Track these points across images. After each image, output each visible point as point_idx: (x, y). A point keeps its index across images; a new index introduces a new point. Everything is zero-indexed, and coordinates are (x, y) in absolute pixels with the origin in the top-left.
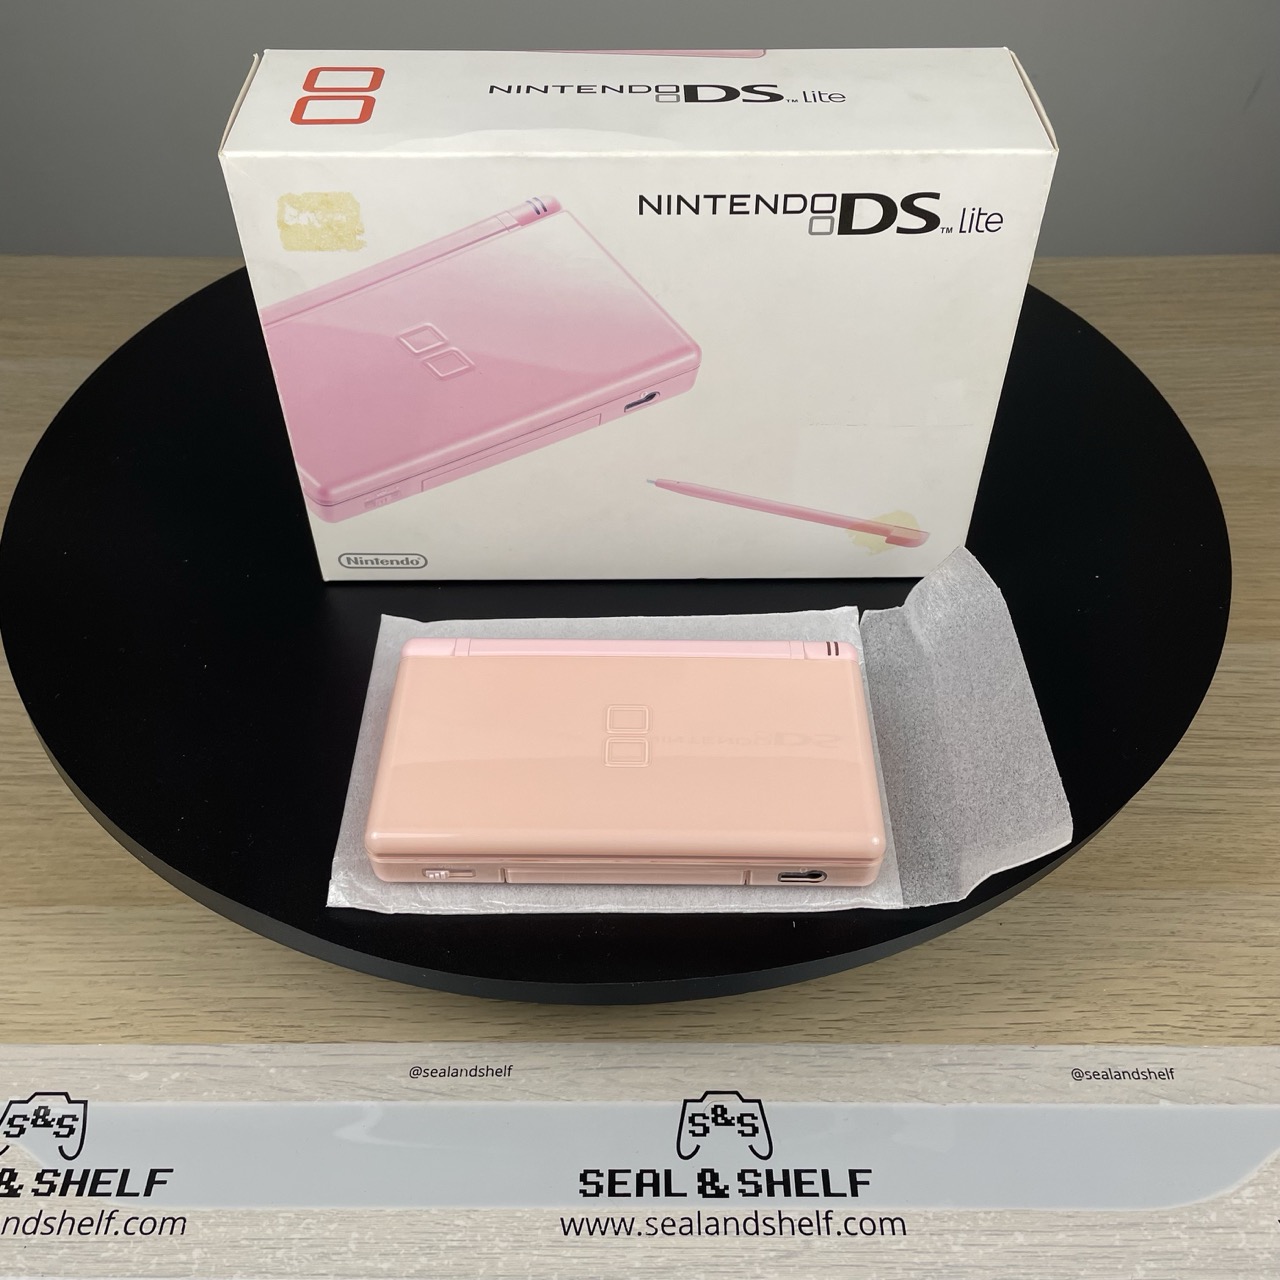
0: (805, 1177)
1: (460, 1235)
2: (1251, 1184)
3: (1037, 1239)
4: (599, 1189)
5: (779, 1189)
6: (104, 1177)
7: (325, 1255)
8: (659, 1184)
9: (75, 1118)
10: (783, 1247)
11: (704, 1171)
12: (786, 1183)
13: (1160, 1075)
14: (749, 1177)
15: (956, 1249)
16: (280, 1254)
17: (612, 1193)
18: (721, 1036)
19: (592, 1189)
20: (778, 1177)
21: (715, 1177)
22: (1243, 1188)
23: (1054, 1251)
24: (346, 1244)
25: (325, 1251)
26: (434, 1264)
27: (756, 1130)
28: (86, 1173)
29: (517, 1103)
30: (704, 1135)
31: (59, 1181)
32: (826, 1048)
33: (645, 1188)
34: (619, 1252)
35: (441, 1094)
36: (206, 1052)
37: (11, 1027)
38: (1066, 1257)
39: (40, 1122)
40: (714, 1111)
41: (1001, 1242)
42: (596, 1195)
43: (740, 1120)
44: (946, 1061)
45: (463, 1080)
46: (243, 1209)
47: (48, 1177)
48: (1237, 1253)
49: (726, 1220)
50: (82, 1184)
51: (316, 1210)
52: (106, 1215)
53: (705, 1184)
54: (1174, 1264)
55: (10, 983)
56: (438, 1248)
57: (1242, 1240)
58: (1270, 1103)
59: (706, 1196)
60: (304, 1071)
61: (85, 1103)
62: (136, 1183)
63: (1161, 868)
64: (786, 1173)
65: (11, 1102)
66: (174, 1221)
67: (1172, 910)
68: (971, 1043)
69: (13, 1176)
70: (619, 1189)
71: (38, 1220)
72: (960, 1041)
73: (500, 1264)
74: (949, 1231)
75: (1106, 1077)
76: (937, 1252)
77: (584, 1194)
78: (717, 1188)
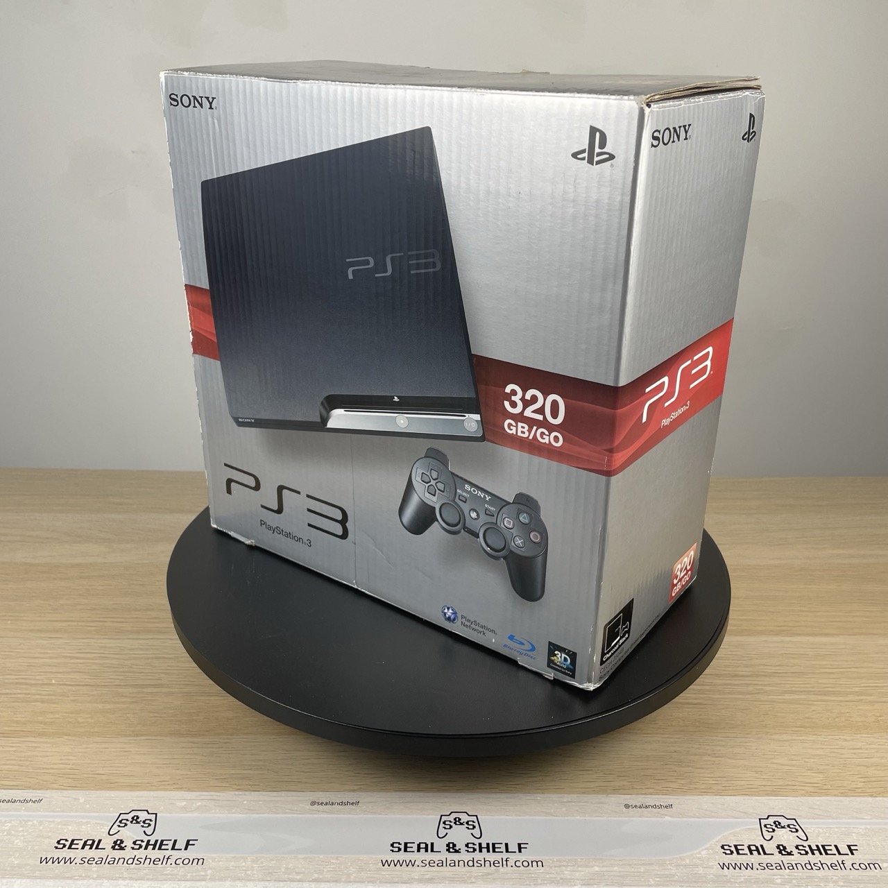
0: (496, 846)
1: (333, 866)
2: (705, 849)
3: (604, 869)
4: (400, 849)
5: (484, 850)
6: (165, 843)
7: (270, 873)
8: (429, 848)
9: (151, 820)
10: (485, 871)
11: (449, 843)
12: (488, 848)
13: (666, 807)
14: (470, 845)
15: (566, 872)
16: (248, 872)
17: (405, 851)
18: (459, 790)
19: (397, 849)
20: (484, 845)
21: (454, 845)
22: (702, 851)
23: (612, 874)
24: (280, 869)
25: (270, 871)
26: (321, 877)
27: (474, 827)
28: (156, 841)
29: (362, 815)
30: (450, 829)
31: (144, 844)
32: (511, 795)
33: (421, 849)
34: (408, 873)
35: (326, 812)
36: (215, 795)
38: (618, 876)
39: (134, 822)
40: (455, 819)
41: (587, 870)
42: (398, 851)
44: (565, 800)
45: (336, 806)
46: (233, 855)
47: (137, 843)
48: (698, 875)
49: (459, 861)
50: (155, 846)
51: (266, 856)
52: (166, 857)
53: (450, 848)
54: (668, 879)
55: (121, 767)
56: (323, 871)
57: (701, 870)
58: (717, 818)
59: (449, 852)
60: (260, 802)
62: (181, 844)
63: (672, 725)
64: (488, 844)
65: (121, 814)
66: (199, 860)
67: (676, 742)
68: (578, 794)
69: (122, 842)
70: (408, 849)
71: (134, 859)
72: (573, 793)
73: (352, 877)
74: (564, 866)
75: (640, 807)
76: (558, 874)
77: (393, 851)
78: (455, 850)
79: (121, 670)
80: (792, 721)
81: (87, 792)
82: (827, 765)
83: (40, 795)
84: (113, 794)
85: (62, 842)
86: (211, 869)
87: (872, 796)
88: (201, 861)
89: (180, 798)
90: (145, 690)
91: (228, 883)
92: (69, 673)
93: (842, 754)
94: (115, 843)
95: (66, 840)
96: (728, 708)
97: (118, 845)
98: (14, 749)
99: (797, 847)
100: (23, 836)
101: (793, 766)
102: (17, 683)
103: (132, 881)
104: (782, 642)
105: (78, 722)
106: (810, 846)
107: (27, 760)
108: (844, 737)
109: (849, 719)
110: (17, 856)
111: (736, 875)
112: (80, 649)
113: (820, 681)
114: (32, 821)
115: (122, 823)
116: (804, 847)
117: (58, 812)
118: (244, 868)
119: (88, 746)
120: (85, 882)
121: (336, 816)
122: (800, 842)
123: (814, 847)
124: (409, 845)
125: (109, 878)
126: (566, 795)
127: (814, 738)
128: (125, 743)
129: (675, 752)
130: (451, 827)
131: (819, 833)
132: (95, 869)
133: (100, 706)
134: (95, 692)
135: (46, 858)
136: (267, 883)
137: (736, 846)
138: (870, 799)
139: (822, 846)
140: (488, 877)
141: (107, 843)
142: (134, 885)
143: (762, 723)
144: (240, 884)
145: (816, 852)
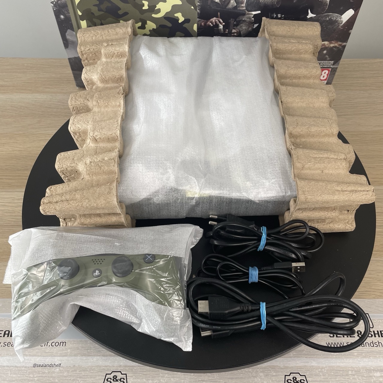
88: (64, 343)
91: (79, 358)
101: (370, 278)
103: (30, 357)
106: (374, 331)
116: (371, 332)
118: (86, 348)
120: (8, 358)
123: (376, 332)
131: (379, 323)
132: (10, 349)
136: (98, 357)
139: (381, 331)
142: (32, 359)
144: (84, 359)
145: (377, 335)
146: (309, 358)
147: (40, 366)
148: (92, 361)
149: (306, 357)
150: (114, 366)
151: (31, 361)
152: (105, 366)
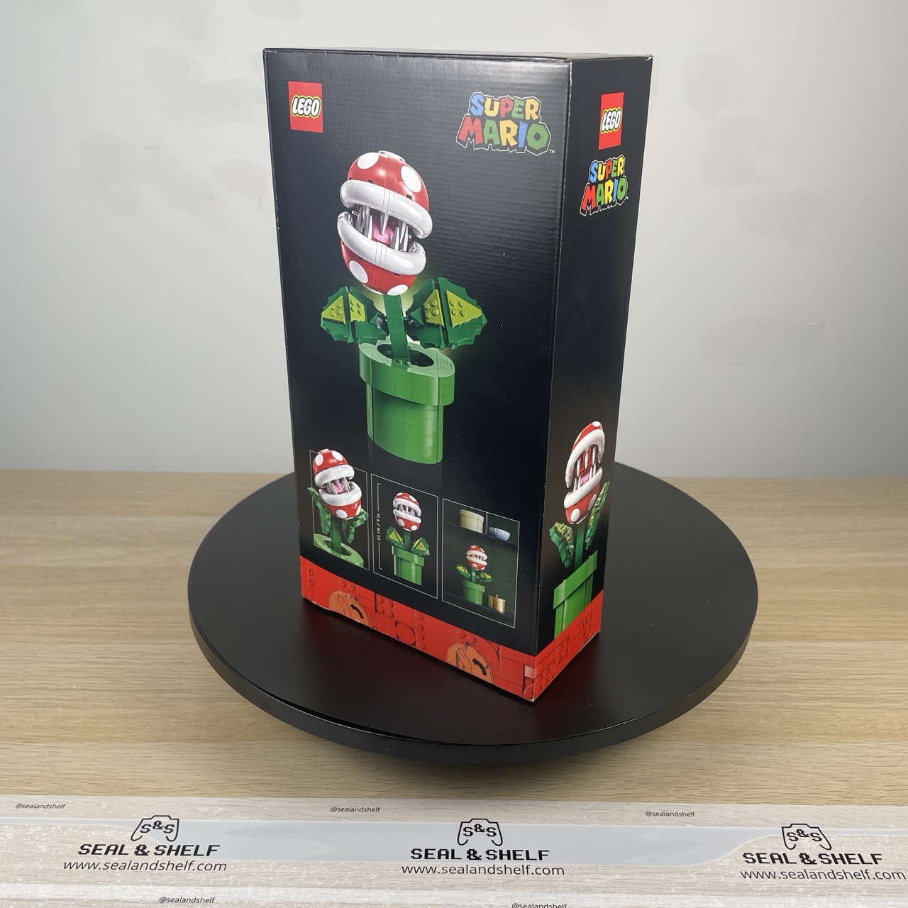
0: (517, 853)
1: (354, 872)
2: (728, 857)
3: (626, 877)
4: (420, 856)
5: (505, 857)
6: (187, 848)
7: (291, 879)
8: (451, 855)
9: (173, 826)
10: (506, 878)
11: (470, 850)
12: (508, 855)
13: (688, 815)
14: (491, 852)
15: (586, 880)
16: (270, 878)
17: (426, 857)
18: (479, 797)
19: (417, 856)
20: (505, 852)
21: (475, 852)
22: (724, 859)
23: (634, 881)
24: (301, 875)
25: (292, 877)
26: (343, 883)
27: (495, 834)
28: (179, 847)
29: (383, 822)
30: (470, 835)
31: (166, 850)
32: (530, 802)
33: (442, 857)
34: (429, 880)
35: (346, 818)
36: (236, 801)
37: (144, 790)
38: (639, 884)
39: (157, 827)
40: (476, 826)
41: (608, 878)
42: (419, 858)
43: (488, 830)
44: (586, 808)
46: (255, 861)
47: (160, 848)
48: (720, 884)
49: (480, 868)
50: (177, 851)
51: (287, 862)
52: (189, 863)
53: (470, 855)
54: (690, 887)
55: (142, 772)
56: (344, 877)
57: (722, 879)
58: (739, 826)
59: (470, 859)
60: (282, 808)
61: (178, 820)
63: (694, 733)
64: (509, 851)
65: (143, 819)
66: (221, 865)
67: (698, 750)
68: (599, 801)
69: (145, 847)
70: (429, 856)
71: (157, 865)
72: (594, 800)
73: (373, 884)
74: (585, 873)
75: (662, 815)
76: (579, 881)
77: (414, 858)
78: (476, 857)
79: (141, 675)
80: (816, 728)
81: (109, 798)
82: (852, 773)
83: (64, 800)
84: (134, 799)
85: (86, 847)
86: (233, 874)
87: (897, 805)
88: (223, 867)
89: (201, 804)
90: (165, 695)
91: (250, 889)
92: (90, 678)
93: (867, 762)
94: (138, 848)
95: (90, 846)
96: (751, 715)
97: (141, 851)
98: (36, 754)
99: (820, 856)
100: (47, 841)
101: (817, 773)
102: (38, 689)
103: (155, 887)
104: (807, 648)
105: (100, 728)
106: (833, 855)
107: (49, 766)
108: (868, 745)
109: (875, 726)
110: (41, 861)
111: (758, 883)
112: (100, 654)
113: (847, 688)
114: (55, 826)
115: (145, 829)
116: (827, 856)
117: (81, 817)
118: (266, 874)
119: (109, 751)
120: (109, 887)
121: (356, 822)
122: (822, 851)
123: (837, 856)
124: (429, 852)
125: (133, 883)
126: (587, 803)
127: (839, 745)
128: (147, 748)
129: (698, 759)
130: (472, 834)
131: (842, 841)
132: (118, 874)
133: (121, 711)
134: (116, 697)
135: (70, 863)
136: (288, 889)
137: (758, 855)
138: (895, 808)
139: (847, 855)
140: (510, 884)
141: (130, 848)
142: (157, 890)
143: (786, 730)
144: (262, 890)
145: (839, 861)
146: (708, 895)
147: (172, 901)
148: (276, 894)
149: (702, 894)
150: (319, 903)
151: (156, 894)
152: (302, 903)
